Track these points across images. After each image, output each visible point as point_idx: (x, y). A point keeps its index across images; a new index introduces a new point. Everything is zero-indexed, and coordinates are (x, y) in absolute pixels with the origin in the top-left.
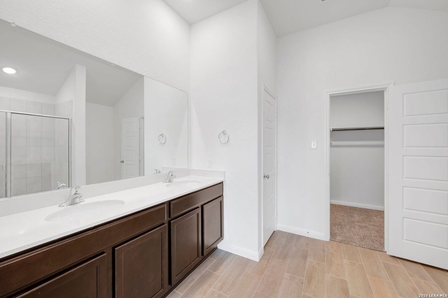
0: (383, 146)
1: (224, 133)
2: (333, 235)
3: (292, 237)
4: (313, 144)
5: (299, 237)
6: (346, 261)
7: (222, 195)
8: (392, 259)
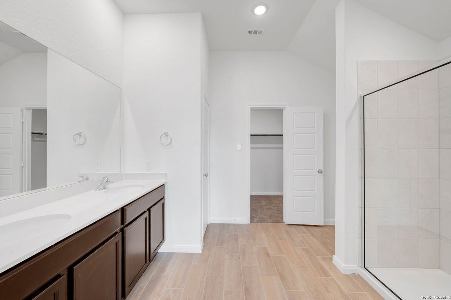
0: (282, 148)
1: (166, 135)
2: (252, 219)
3: (223, 227)
4: (238, 146)
5: (229, 225)
6: (263, 235)
7: (164, 197)
8: (288, 226)
